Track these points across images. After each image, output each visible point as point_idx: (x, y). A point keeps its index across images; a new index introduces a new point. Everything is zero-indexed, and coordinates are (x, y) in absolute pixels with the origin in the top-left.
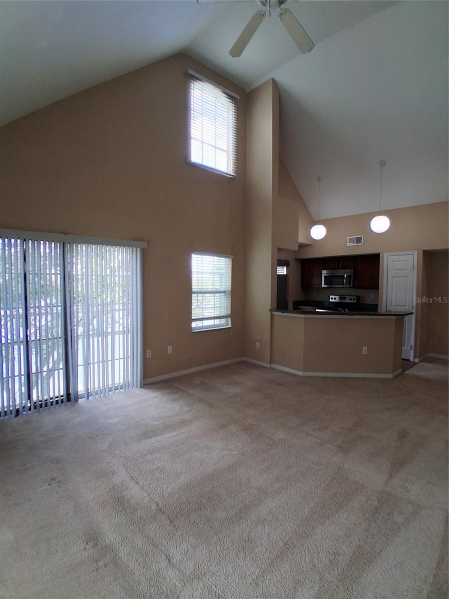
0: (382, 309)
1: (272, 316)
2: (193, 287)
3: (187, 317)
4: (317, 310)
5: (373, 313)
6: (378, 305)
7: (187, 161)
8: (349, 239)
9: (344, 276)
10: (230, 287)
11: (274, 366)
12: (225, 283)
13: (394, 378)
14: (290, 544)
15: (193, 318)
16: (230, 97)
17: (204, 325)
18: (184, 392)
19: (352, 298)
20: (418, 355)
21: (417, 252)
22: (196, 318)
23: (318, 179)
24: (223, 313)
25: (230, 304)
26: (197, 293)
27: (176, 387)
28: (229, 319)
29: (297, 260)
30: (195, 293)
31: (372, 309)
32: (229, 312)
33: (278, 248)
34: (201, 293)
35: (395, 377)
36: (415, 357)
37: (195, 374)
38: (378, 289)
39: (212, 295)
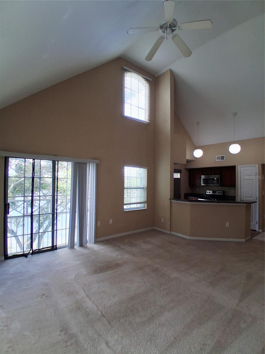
0: (238, 199)
1: (171, 202)
2: (125, 185)
3: (121, 203)
4: (198, 199)
5: (233, 201)
6: (235, 196)
7: (122, 116)
8: (217, 157)
9: (215, 179)
10: (146, 185)
11: (172, 233)
12: (144, 183)
13: (245, 242)
14: (178, 339)
15: (124, 203)
16: (147, 80)
17: (131, 207)
18: (119, 247)
19: (220, 192)
20: (261, 227)
21: (258, 165)
22: (127, 203)
23: (198, 123)
24: (142, 200)
25: (146, 195)
26: (127, 188)
27: (114, 244)
28: (146, 204)
29: (186, 169)
30: (126, 188)
31: (232, 199)
32: (146, 200)
33: (174, 163)
34: (130, 188)
35: (247, 241)
36: (259, 228)
37: (126, 236)
38: (235, 187)
39: (136, 190)
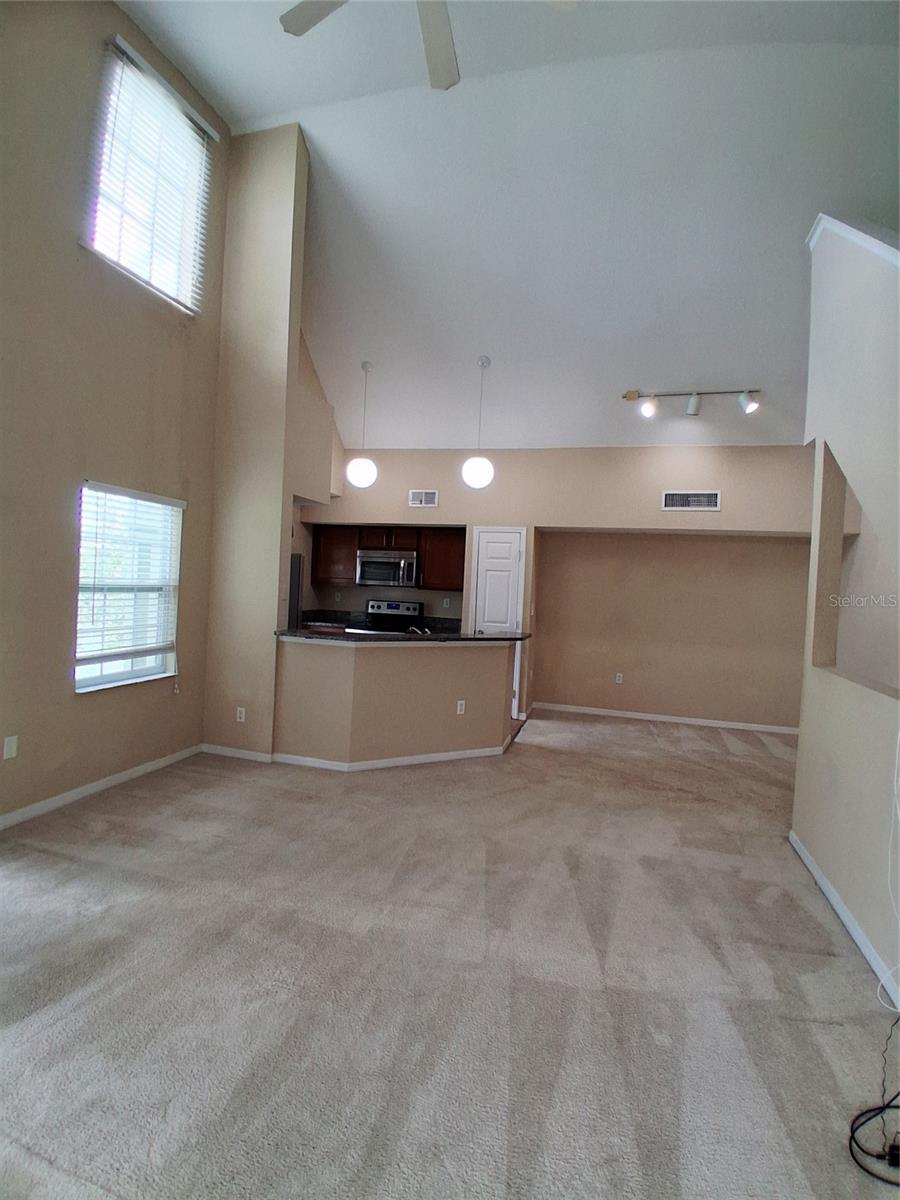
0: (467, 629)
1: (279, 645)
2: (82, 574)
3: (69, 659)
4: (347, 630)
5: (451, 636)
6: (461, 620)
7: (82, 244)
8: (414, 493)
9: (399, 564)
10: (175, 575)
11: (280, 757)
12: (162, 564)
15: (79, 655)
16: (201, 131)
17: (104, 673)
18: (71, 859)
19: (411, 606)
20: (524, 708)
21: (525, 529)
22: (89, 654)
23: (364, 365)
24: (152, 640)
25: (173, 620)
26: (95, 589)
27: (45, 851)
28: (171, 657)
29: (304, 524)
30: (87, 589)
31: (449, 629)
32: (172, 638)
33: (295, 496)
34: (101, 589)
35: (506, 751)
36: (520, 711)
37: (85, 804)
38: (462, 590)
39: (131, 595)
